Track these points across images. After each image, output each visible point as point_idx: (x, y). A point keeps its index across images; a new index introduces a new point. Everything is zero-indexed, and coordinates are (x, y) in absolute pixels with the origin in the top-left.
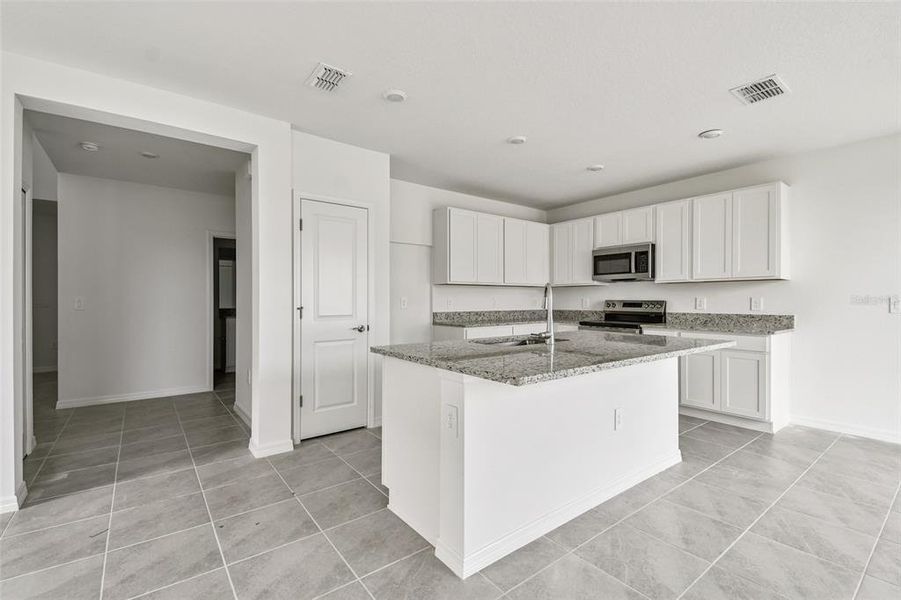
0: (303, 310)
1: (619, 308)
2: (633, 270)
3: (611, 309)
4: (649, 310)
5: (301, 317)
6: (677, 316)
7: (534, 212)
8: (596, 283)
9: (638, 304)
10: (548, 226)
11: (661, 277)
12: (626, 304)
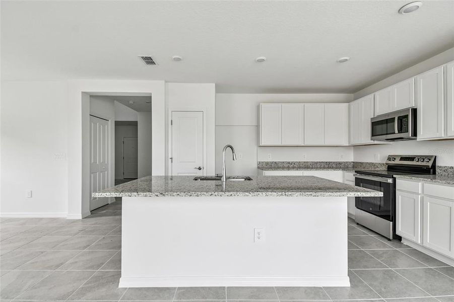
0: (173, 159)
1: (398, 162)
2: (396, 131)
3: (392, 162)
4: (420, 163)
5: (172, 162)
6: (446, 169)
7: (342, 96)
8: (376, 142)
9: (411, 158)
10: (348, 104)
11: (421, 135)
12: (403, 158)
